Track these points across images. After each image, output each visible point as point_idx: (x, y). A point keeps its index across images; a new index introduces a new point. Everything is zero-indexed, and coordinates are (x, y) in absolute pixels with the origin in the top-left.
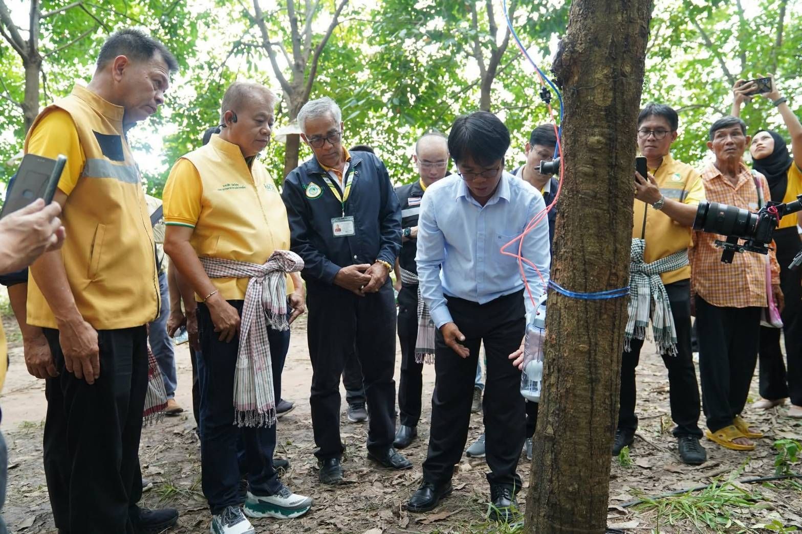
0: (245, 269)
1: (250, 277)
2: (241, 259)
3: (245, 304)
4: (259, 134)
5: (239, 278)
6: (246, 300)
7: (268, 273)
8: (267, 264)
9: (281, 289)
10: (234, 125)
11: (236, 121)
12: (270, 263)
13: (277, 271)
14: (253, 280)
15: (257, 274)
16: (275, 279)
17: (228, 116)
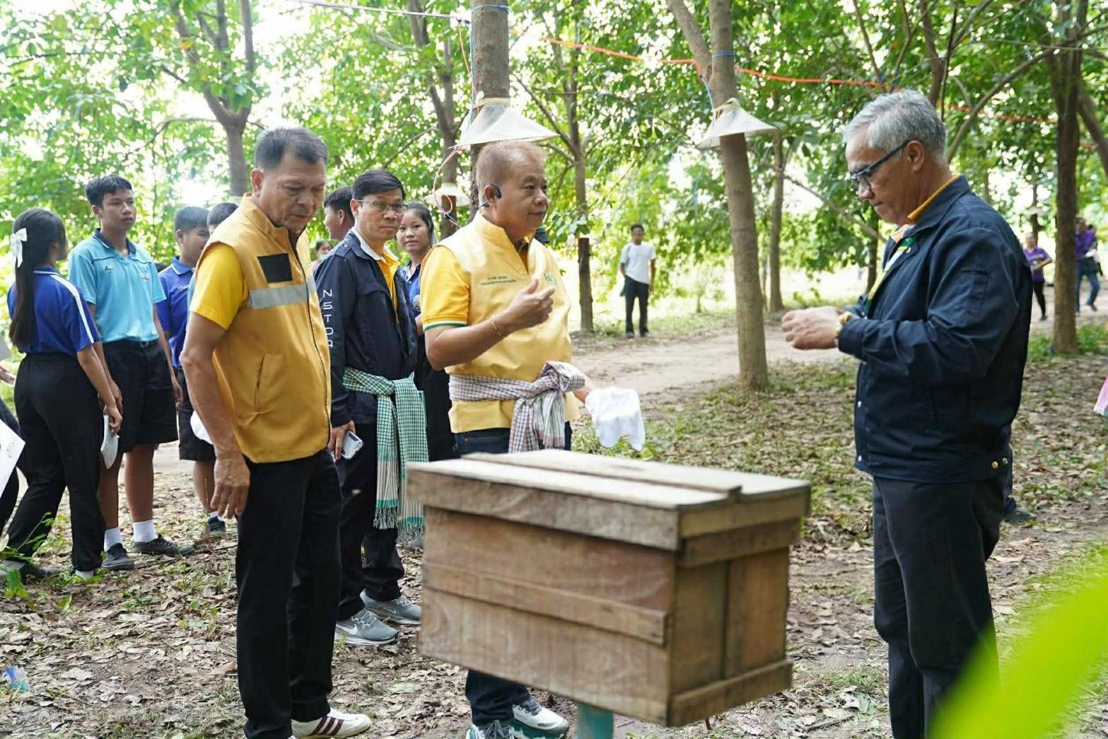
0: (510, 388)
1: (516, 399)
2: (505, 376)
3: (512, 431)
4: (533, 206)
5: (502, 401)
6: (512, 427)
7: (540, 394)
8: (539, 381)
9: (557, 414)
10: (499, 201)
11: (499, 196)
12: (543, 379)
13: (552, 390)
14: (520, 402)
15: (524, 394)
16: (549, 400)
17: (489, 192)
